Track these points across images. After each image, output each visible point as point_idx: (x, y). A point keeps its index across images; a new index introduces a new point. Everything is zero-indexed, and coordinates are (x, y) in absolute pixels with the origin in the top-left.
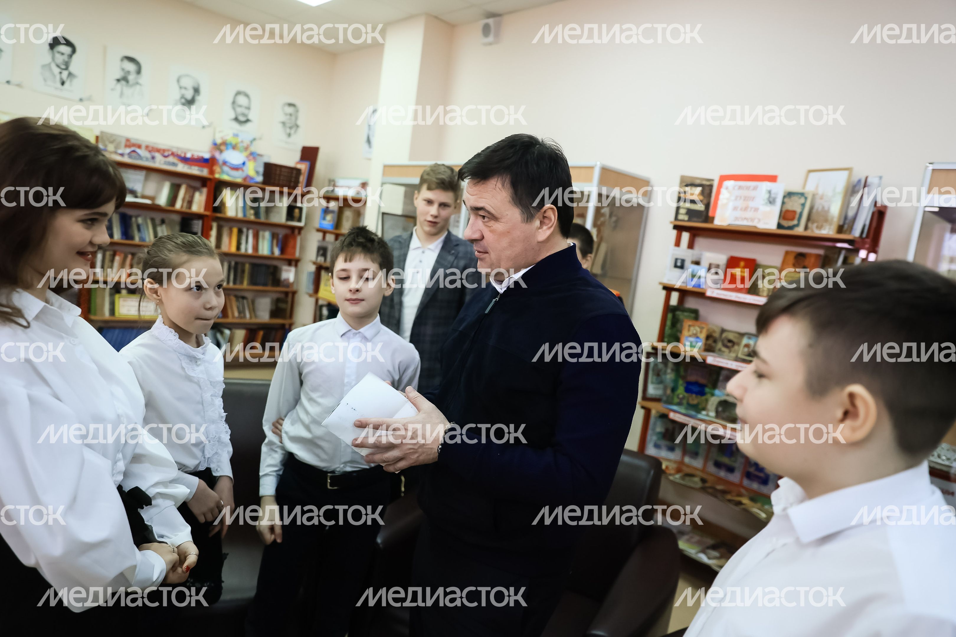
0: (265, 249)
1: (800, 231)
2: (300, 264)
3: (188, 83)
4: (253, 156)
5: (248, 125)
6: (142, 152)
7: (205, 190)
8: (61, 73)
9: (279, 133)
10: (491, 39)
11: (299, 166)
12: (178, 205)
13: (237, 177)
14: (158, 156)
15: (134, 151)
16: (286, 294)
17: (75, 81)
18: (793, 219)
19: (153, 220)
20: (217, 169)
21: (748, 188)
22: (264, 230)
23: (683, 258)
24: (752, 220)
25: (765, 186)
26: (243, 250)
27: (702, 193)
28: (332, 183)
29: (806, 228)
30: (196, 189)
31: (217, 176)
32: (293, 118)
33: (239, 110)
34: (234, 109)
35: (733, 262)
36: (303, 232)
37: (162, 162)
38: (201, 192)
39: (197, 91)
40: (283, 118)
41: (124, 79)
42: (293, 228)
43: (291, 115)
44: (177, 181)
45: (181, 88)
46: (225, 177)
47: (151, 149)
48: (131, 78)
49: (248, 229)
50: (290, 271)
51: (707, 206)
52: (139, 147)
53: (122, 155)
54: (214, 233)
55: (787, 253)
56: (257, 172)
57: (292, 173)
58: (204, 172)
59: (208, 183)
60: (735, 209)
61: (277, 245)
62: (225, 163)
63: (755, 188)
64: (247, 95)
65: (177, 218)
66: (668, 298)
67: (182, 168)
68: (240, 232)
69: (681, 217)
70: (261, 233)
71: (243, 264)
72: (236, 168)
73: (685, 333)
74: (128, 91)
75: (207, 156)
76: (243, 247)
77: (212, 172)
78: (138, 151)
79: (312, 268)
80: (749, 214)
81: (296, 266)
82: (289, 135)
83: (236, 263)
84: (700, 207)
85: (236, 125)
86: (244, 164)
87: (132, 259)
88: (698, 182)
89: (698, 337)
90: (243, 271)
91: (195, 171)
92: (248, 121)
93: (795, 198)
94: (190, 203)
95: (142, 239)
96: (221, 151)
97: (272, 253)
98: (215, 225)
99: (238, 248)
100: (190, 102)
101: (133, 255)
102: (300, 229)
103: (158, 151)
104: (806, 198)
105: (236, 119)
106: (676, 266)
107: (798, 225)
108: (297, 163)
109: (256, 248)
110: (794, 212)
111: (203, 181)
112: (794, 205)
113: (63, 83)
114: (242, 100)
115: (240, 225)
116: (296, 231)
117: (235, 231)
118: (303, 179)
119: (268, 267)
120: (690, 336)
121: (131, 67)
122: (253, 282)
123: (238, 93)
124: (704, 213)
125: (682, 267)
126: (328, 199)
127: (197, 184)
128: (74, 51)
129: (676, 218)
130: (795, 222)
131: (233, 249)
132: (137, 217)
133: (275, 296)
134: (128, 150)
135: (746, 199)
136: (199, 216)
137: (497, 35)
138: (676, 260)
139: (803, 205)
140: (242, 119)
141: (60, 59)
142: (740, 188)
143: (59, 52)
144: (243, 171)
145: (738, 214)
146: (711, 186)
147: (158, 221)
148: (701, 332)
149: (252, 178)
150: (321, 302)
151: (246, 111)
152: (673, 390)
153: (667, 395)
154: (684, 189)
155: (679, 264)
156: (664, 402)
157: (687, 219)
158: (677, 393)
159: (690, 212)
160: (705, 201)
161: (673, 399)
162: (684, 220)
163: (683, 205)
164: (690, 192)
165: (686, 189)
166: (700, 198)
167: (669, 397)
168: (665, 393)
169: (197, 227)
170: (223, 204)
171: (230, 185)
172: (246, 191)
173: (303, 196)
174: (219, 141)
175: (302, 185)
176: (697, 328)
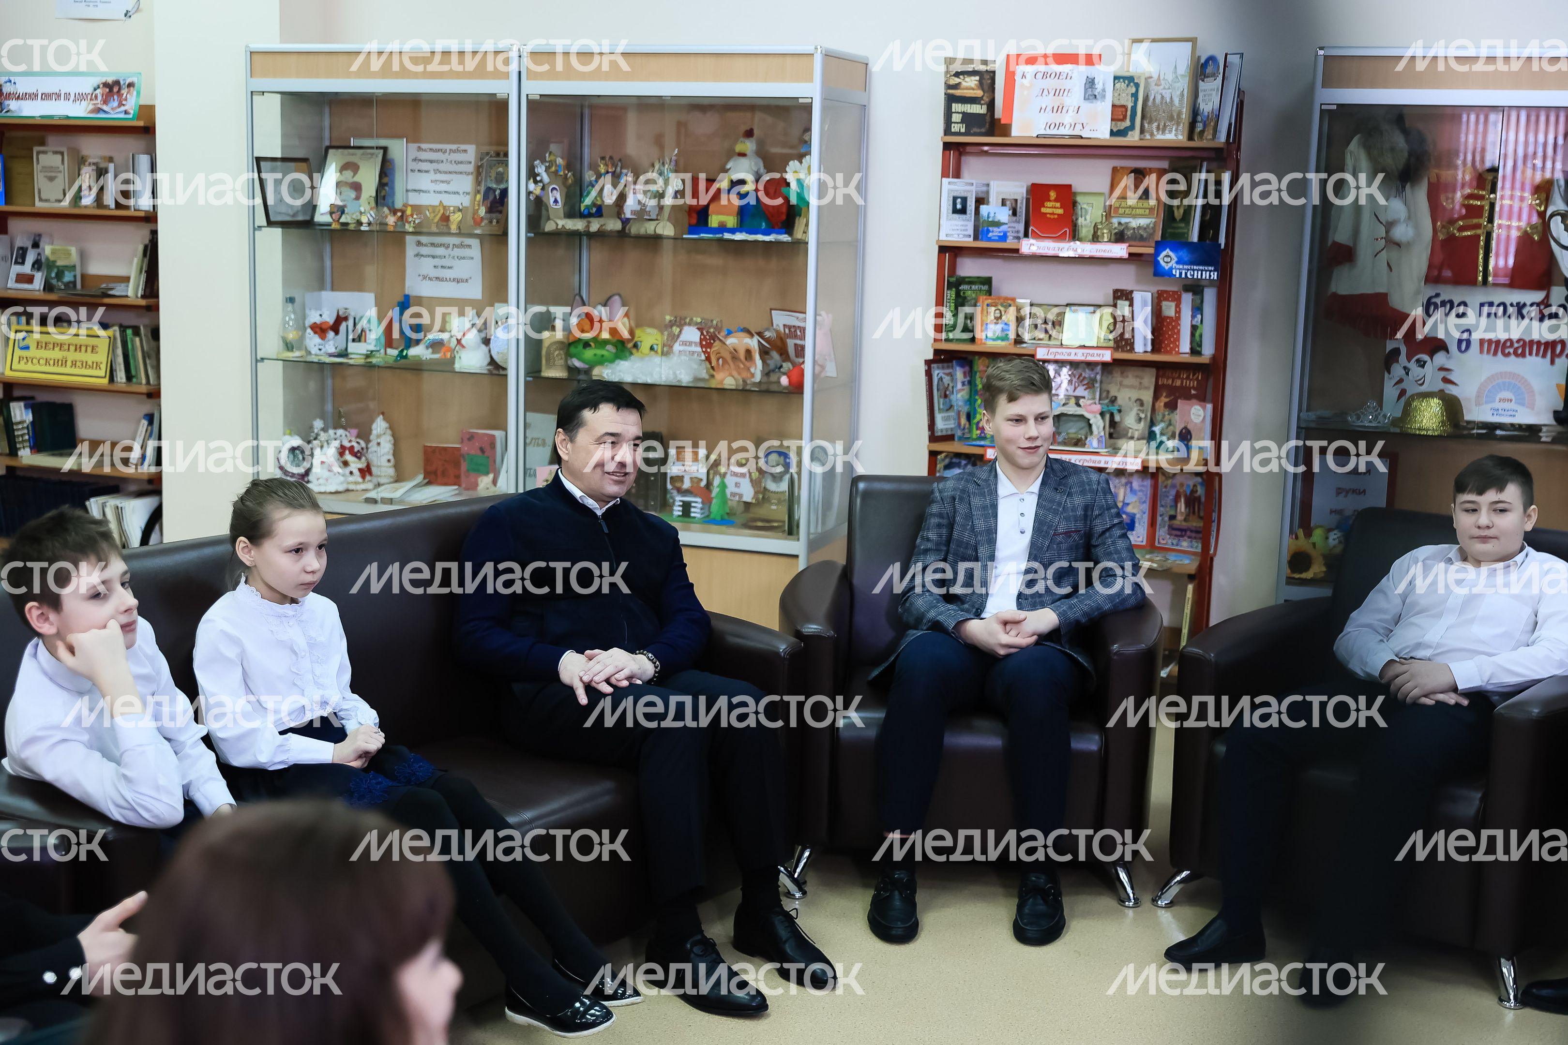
1: (1134, 137)
18: (1125, 118)
21: (1055, 75)
23: (963, 195)
24: (1072, 126)
25: (1079, 70)
27: (981, 85)
29: (1143, 132)
35: (1037, 193)
51: (991, 105)
55: (1116, 171)
60: (1042, 109)
63: (1067, 75)
69: (955, 128)
84: (978, 109)
88: (973, 67)
93: (1123, 85)
104: (1137, 86)
106: (955, 211)
107: (1130, 129)
110: (1127, 107)
112: (1126, 96)
124: (988, 118)
125: (963, 210)
129: (947, 131)
130: (1127, 123)
135: (1056, 92)
138: (955, 199)
139: (1135, 96)
142: (1046, 75)
145: (1049, 117)
146: (993, 74)
152: (969, 417)
153: (962, 426)
154: (953, 81)
155: (959, 206)
156: (960, 439)
157: (963, 130)
158: (976, 421)
159: (967, 118)
160: (986, 99)
161: (970, 431)
162: (959, 134)
163: (956, 107)
164: (964, 84)
165: (957, 80)
166: (979, 93)
167: (964, 429)
168: (959, 424)
176: (1000, 307)
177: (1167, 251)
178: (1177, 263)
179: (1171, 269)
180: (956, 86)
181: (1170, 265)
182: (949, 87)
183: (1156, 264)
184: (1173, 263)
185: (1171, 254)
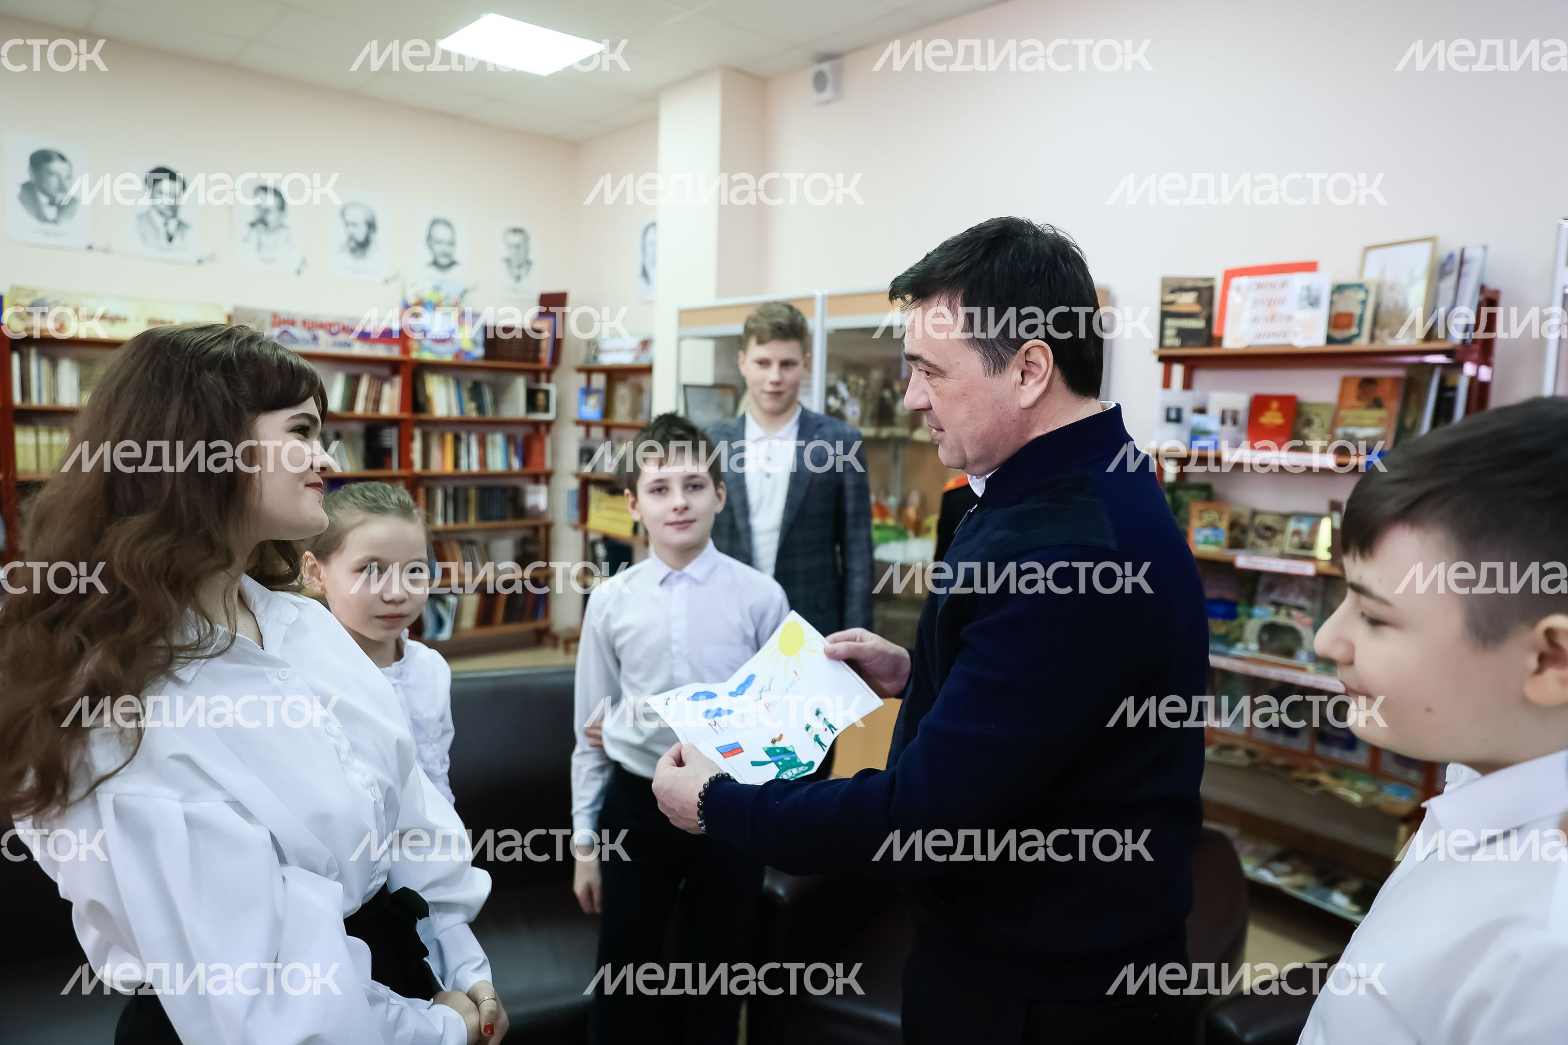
0: (497, 462)
1: (1362, 343)
2: (554, 480)
3: (358, 216)
5: (455, 270)
6: (298, 332)
7: (398, 380)
8: (166, 224)
9: (501, 275)
10: (828, 94)
12: (360, 408)
13: (443, 353)
14: (322, 334)
15: (285, 332)
16: (536, 529)
17: (188, 233)
18: (1349, 326)
20: (414, 345)
21: (1272, 286)
22: (493, 432)
23: (1178, 405)
24: (1285, 335)
25: (1300, 280)
26: (464, 468)
27: (1199, 300)
28: (593, 346)
29: (1372, 338)
30: (382, 380)
31: (414, 355)
32: (522, 251)
33: (439, 248)
34: (430, 247)
35: (1259, 404)
36: (554, 429)
37: (329, 344)
38: (392, 384)
39: (371, 226)
40: (506, 253)
41: (261, 222)
42: (536, 424)
43: (518, 246)
44: (355, 370)
45: (347, 224)
46: (426, 356)
47: (311, 325)
48: (272, 218)
49: (469, 434)
50: (538, 492)
51: (1209, 320)
52: (293, 323)
54: (417, 446)
55: (1345, 381)
56: (474, 342)
57: (529, 338)
58: (394, 352)
59: (402, 368)
60: (1255, 320)
61: (516, 453)
63: (1284, 285)
64: (448, 224)
65: (357, 428)
66: (1161, 471)
67: (360, 349)
68: (457, 439)
69: (1168, 342)
70: (489, 438)
71: (466, 490)
72: (441, 340)
73: (1194, 523)
74: (268, 239)
76: (463, 463)
77: (406, 350)
78: (293, 330)
79: (574, 484)
80: (1278, 327)
81: (548, 483)
82: (518, 278)
83: (456, 490)
84: (1198, 324)
85: (435, 272)
86: (453, 332)
88: (1189, 284)
89: (1216, 528)
90: (467, 501)
91: (380, 351)
92: (452, 263)
93: (1349, 293)
94: (377, 402)
97: (510, 466)
98: (417, 434)
99: (456, 464)
100: (362, 246)
102: (548, 424)
103: (322, 326)
104: (1367, 292)
105: (435, 263)
106: (1169, 420)
107: (1358, 335)
109: (483, 461)
110: (1350, 316)
111: (394, 367)
112: (1350, 304)
113: (170, 239)
114: (441, 232)
115: (456, 429)
116: (543, 429)
117: (449, 438)
118: (546, 346)
119: (504, 489)
120: (1205, 527)
121: (269, 201)
122: (484, 515)
123: (435, 222)
124: (1205, 333)
125: (1178, 420)
126: (589, 372)
127: (385, 371)
129: (1161, 345)
130: (1354, 331)
131: (449, 468)
133: (519, 534)
134: (278, 331)
135: (1271, 302)
136: (392, 422)
137: (838, 87)
138: (1168, 410)
139: (1364, 303)
140: (444, 261)
142: (1259, 286)
144: (452, 343)
145: (1262, 327)
146: (1211, 289)
147: (330, 436)
148: (1220, 519)
149: (467, 354)
150: (592, 537)
151: (448, 249)
154: (1170, 297)
155: (1173, 416)
157: (1178, 344)
159: (1183, 334)
160: (1205, 313)
162: (1174, 347)
163: (1170, 322)
164: (1180, 301)
165: (1173, 297)
166: (1196, 308)
169: (390, 438)
170: (428, 399)
171: (437, 368)
172: (462, 374)
173: (549, 372)
174: (412, 300)
175: (545, 355)
176: (1214, 513)
180: (1171, 303)
182: (1164, 303)
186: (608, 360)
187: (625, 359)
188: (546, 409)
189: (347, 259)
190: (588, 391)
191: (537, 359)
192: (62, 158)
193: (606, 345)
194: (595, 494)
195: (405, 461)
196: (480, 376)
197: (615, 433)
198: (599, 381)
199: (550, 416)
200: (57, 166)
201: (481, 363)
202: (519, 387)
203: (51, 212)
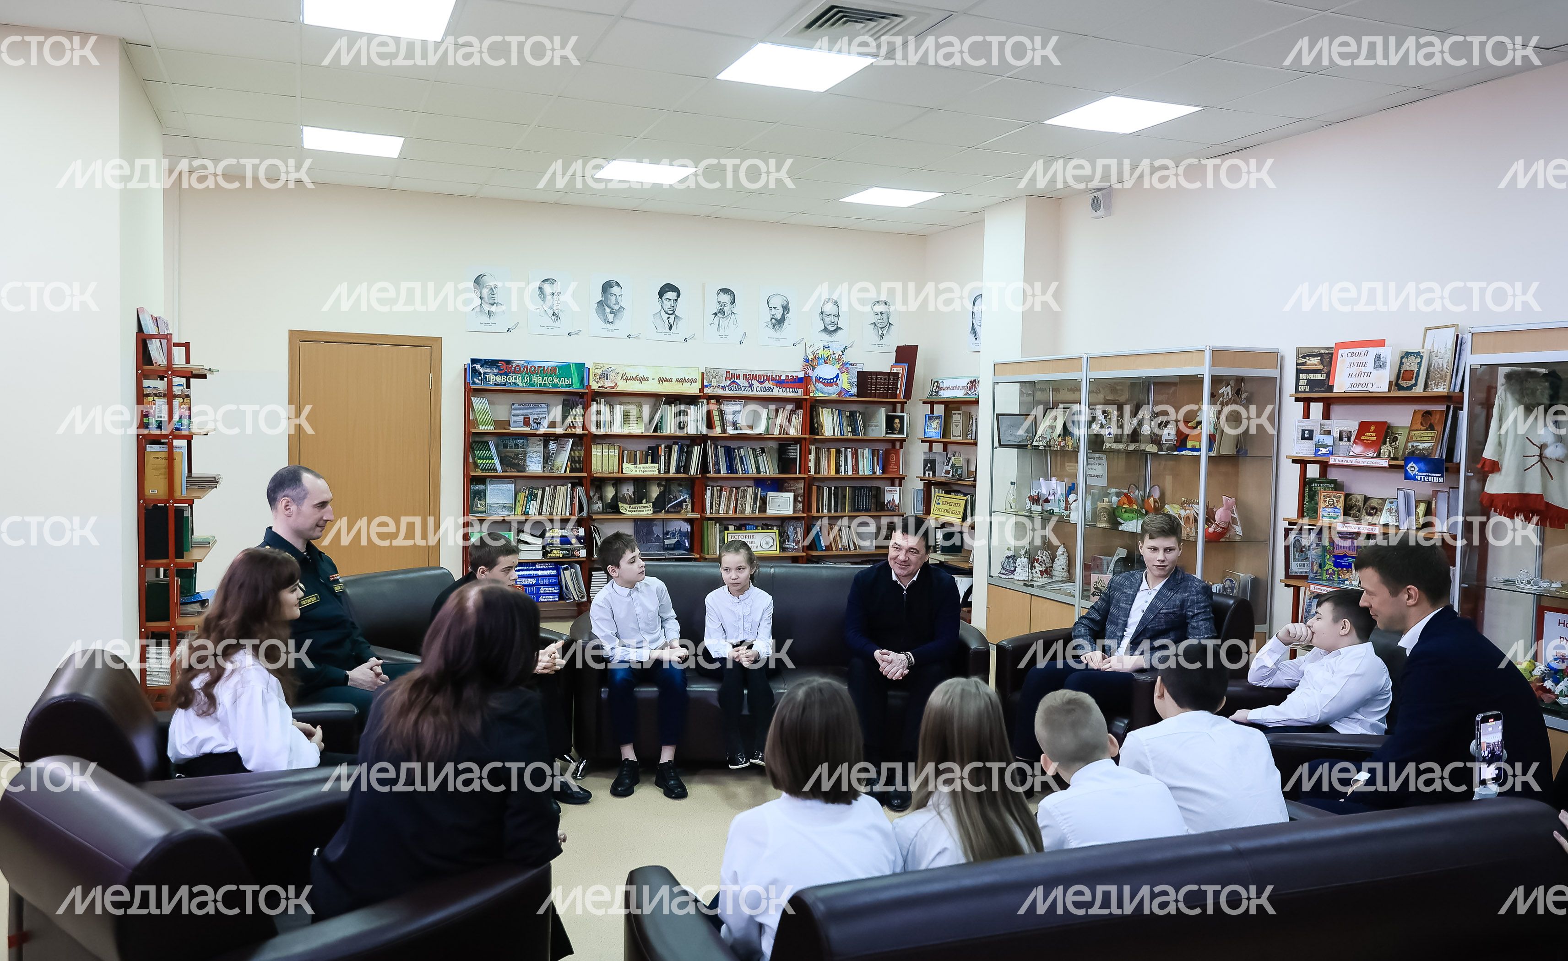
0: (865, 469)
1: (1419, 390)
3: (777, 302)
4: (845, 367)
5: (839, 332)
6: (742, 382)
7: (801, 412)
8: (669, 318)
9: (872, 334)
10: (1101, 212)
11: (895, 370)
12: (777, 431)
13: (831, 392)
14: (754, 382)
15: (734, 381)
17: (680, 323)
18: (1410, 379)
19: (754, 450)
20: (812, 387)
21: (1360, 354)
22: (864, 448)
24: (1367, 385)
25: (1373, 351)
26: (842, 473)
27: (1322, 362)
28: (936, 385)
29: (1426, 386)
30: (792, 412)
31: (812, 394)
32: (885, 317)
33: (828, 320)
34: (823, 320)
35: (1363, 427)
36: (906, 445)
37: (759, 389)
38: (797, 414)
39: (786, 308)
40: (874, 318)
41: (721, 312)
42: (893, 442)
43: (883, 315)
44: (775, 406)
45: (771, 309)
46: (820, 395)
47: (749, 378)
48: (726, 309)
49: (846, 449)
51: (1328, 375)
52: (738, 377)
53: (724, 388)
54: (812, 457)
56: (851, 384)
57: (889, 379)
58: (800, 394)
59: (804, 403)
60: (1350, 375)
61: (878, 463)
62: (818, 379)
63: (1366, 354)
64: (836, 303)
65: (774, 445)
66: (1303, 471)
67: (777, 392)
68: (838, 452)
69: (1301, 389)
70: (860, 452)
71: (843, 488)
72: (829, 383)
73: (1322, 504)
74: (724, 322)
75: (801, 375)
76: (842, 469)
77: (807, 392)
78: (737, 381)
79: (920, 485)
80: (1363, 380)
81: (900, 485)
82: (882, 337)
83: (837, 487)
84: (1321, 377)
85: (825, 337)
86: (837, 376)
87: (737, 493)
88: (1317, 351)
89: (1335, 507)
90: (843, 497)
91: (790, 394)
92: (838, 328)
93: (1412, 358)
94: (788, 427)
95: (745, 471)
96: (814, 368)
97: (874, 473)
98: (813, 448)
99: (837, 471)
100: (781, 321)
101: (737, 488)
102: (902, 441)
103: (755, 377)
104: (1422, 358)
105: (826, 330)
106: (1303, 438)
107: (1416, 385)
108: (892, 367)
109: (856, 469)
110: (1411, 372)
111: (798, 403)
112: (1411, 365)
113: (670, 329)
115: (838, 445)
116: (898, 445)
117: (833, 451)
118: (901, 384)
119: (870, 489)
120: (1327, 507)
121: (726, 298)
122: (855, 508)
123: (827, 303)
124: (1325, 382)
125: (1311, 438)
126: (932, 404)
127: (794, 406)
128: (679, 296)
129: (1299, 390)
130: (1414, 382)
131: (833, 473)
132: (739, 448)
134: (728, 382)
135: (1359, 365)
136: (796, 441)
137: (1108, 208)
138: (1303, 431)
139: (1419, 364)
140: (831, 328)
141: (667, 305)
142: (1353, 354)
143: (666, 299)
144: (837, 385)
145: (1354, 380)
146: (1330, 355)
147: (759, 451)
148: (1338, 502)
149: (846, 392)
151: (834, 319)
152: (1320, 566)
153: (1315, 571)
154: (1302, 360)
155: (1307, 435)
156: (1312, 579)
157: (1307, 390)
158: (1325, 569)
159: (1310, 382)
160: (1325, 370)
161: (1322, 575)
162: (1305, 392)
163: (1303, 376)
164: (1309, 362)
165: (1304, 360)
166: (1320, 367)
167: (1316, 573)
168: (1312, 570)
169: (794, 452)
170: (820, 425)
171: (825, 403)
172: (841, 407)
173: (903, 404)
174: (811, 357)
175: (901, 391)
176: (1332, 498)
177: (1412, 464)
178: (1418, 471)
179: (1415, 475)
180: (1303, 364)
181: (1414, 472)
182: (1299, 364)
183: (1406, 472)
184: (1416, 472)
185: (1414, 465)
186: (945, 394)
187: (959, 394)
188: (901, 431)
189: (771, 332)
190: (930, 418)
191: (895, 396)
192: (618, 285)
193: (946, 383)
194: (935, 492)
195: (805, 468)
196: (854, 408)
197: (949, 447)
198: (939, 410)
199: (905, 436)
200: (615, 290)
201: (855, 398)
202: (882, 414)
203: (611, 317)
